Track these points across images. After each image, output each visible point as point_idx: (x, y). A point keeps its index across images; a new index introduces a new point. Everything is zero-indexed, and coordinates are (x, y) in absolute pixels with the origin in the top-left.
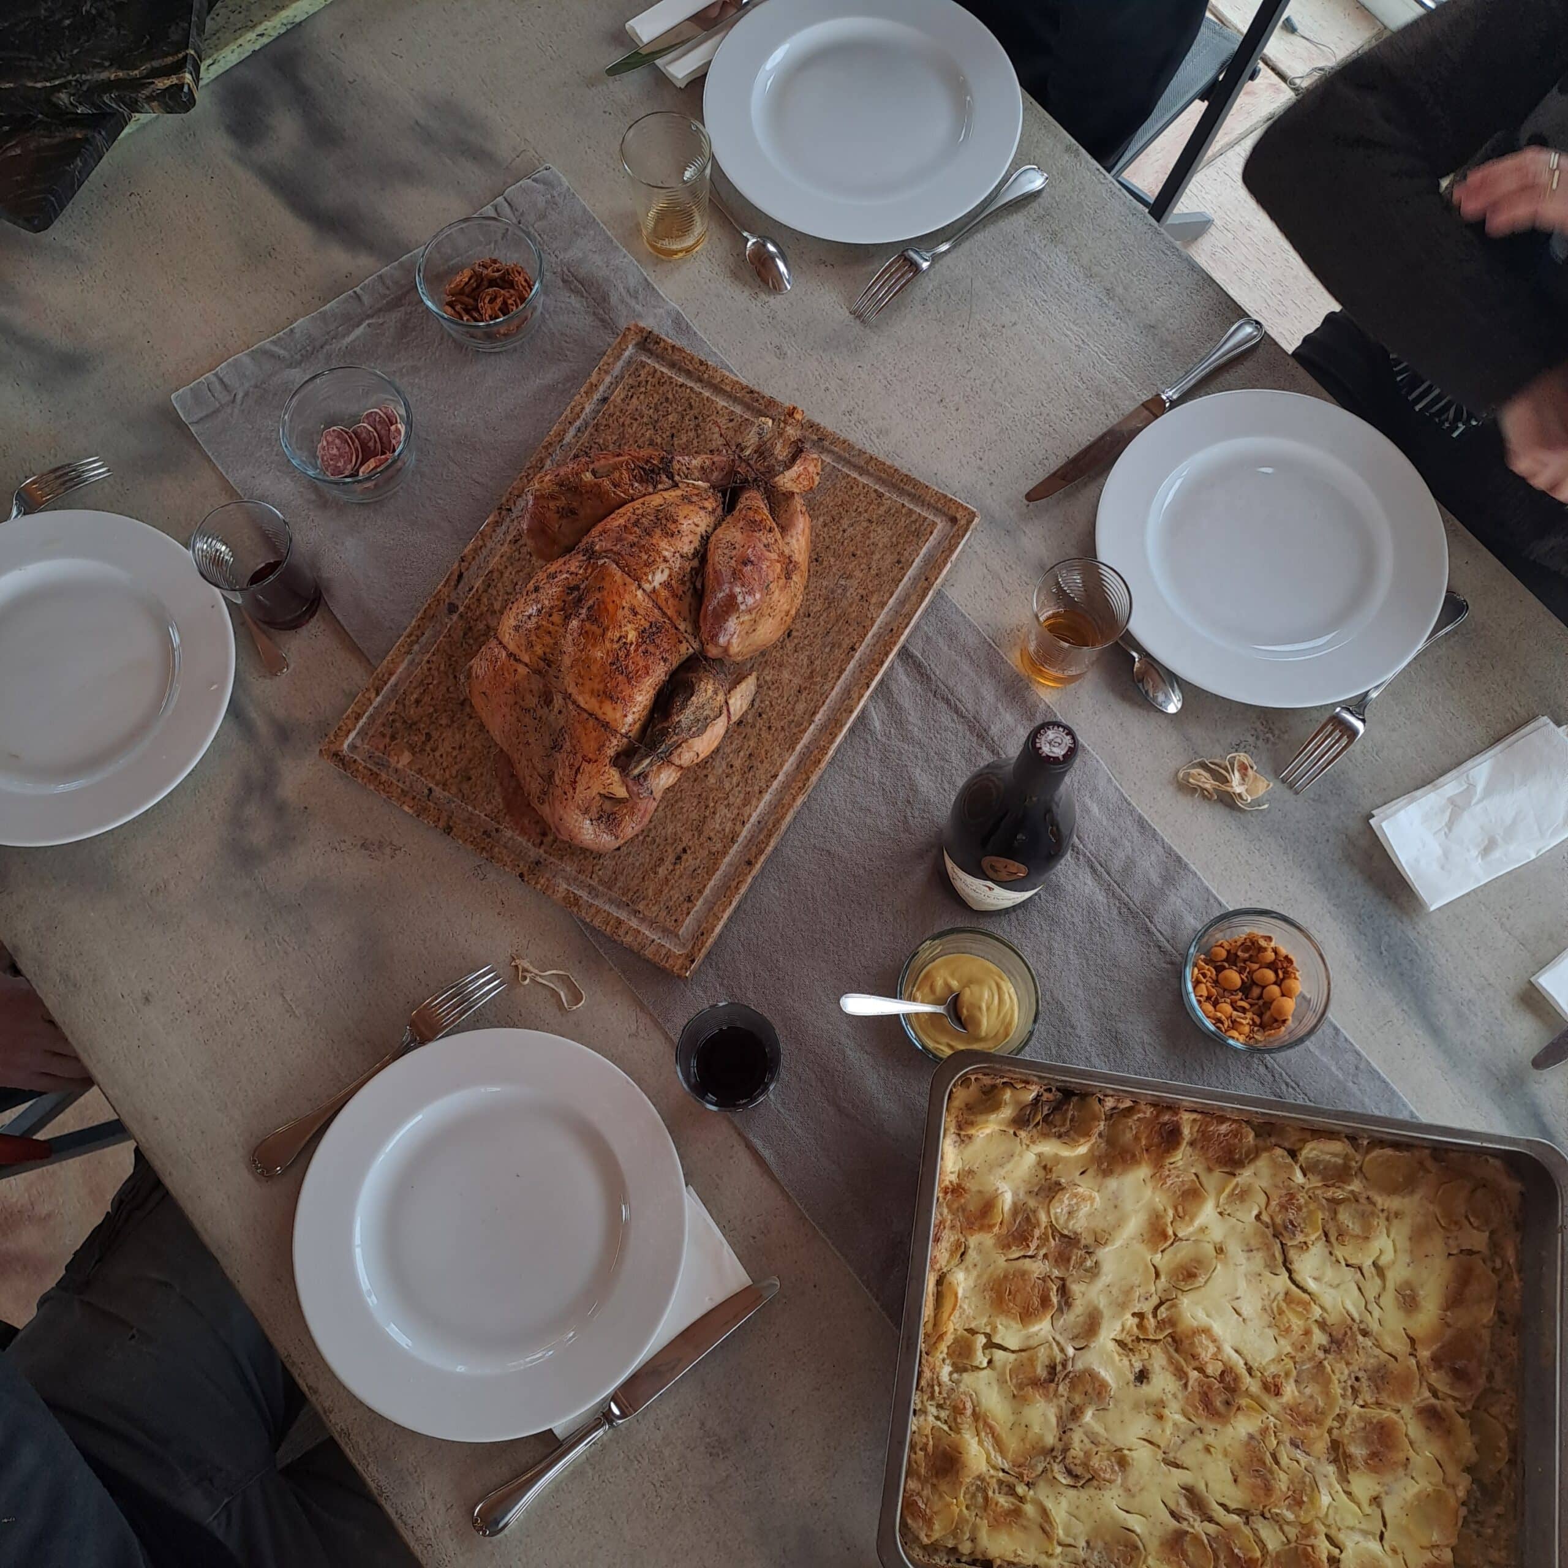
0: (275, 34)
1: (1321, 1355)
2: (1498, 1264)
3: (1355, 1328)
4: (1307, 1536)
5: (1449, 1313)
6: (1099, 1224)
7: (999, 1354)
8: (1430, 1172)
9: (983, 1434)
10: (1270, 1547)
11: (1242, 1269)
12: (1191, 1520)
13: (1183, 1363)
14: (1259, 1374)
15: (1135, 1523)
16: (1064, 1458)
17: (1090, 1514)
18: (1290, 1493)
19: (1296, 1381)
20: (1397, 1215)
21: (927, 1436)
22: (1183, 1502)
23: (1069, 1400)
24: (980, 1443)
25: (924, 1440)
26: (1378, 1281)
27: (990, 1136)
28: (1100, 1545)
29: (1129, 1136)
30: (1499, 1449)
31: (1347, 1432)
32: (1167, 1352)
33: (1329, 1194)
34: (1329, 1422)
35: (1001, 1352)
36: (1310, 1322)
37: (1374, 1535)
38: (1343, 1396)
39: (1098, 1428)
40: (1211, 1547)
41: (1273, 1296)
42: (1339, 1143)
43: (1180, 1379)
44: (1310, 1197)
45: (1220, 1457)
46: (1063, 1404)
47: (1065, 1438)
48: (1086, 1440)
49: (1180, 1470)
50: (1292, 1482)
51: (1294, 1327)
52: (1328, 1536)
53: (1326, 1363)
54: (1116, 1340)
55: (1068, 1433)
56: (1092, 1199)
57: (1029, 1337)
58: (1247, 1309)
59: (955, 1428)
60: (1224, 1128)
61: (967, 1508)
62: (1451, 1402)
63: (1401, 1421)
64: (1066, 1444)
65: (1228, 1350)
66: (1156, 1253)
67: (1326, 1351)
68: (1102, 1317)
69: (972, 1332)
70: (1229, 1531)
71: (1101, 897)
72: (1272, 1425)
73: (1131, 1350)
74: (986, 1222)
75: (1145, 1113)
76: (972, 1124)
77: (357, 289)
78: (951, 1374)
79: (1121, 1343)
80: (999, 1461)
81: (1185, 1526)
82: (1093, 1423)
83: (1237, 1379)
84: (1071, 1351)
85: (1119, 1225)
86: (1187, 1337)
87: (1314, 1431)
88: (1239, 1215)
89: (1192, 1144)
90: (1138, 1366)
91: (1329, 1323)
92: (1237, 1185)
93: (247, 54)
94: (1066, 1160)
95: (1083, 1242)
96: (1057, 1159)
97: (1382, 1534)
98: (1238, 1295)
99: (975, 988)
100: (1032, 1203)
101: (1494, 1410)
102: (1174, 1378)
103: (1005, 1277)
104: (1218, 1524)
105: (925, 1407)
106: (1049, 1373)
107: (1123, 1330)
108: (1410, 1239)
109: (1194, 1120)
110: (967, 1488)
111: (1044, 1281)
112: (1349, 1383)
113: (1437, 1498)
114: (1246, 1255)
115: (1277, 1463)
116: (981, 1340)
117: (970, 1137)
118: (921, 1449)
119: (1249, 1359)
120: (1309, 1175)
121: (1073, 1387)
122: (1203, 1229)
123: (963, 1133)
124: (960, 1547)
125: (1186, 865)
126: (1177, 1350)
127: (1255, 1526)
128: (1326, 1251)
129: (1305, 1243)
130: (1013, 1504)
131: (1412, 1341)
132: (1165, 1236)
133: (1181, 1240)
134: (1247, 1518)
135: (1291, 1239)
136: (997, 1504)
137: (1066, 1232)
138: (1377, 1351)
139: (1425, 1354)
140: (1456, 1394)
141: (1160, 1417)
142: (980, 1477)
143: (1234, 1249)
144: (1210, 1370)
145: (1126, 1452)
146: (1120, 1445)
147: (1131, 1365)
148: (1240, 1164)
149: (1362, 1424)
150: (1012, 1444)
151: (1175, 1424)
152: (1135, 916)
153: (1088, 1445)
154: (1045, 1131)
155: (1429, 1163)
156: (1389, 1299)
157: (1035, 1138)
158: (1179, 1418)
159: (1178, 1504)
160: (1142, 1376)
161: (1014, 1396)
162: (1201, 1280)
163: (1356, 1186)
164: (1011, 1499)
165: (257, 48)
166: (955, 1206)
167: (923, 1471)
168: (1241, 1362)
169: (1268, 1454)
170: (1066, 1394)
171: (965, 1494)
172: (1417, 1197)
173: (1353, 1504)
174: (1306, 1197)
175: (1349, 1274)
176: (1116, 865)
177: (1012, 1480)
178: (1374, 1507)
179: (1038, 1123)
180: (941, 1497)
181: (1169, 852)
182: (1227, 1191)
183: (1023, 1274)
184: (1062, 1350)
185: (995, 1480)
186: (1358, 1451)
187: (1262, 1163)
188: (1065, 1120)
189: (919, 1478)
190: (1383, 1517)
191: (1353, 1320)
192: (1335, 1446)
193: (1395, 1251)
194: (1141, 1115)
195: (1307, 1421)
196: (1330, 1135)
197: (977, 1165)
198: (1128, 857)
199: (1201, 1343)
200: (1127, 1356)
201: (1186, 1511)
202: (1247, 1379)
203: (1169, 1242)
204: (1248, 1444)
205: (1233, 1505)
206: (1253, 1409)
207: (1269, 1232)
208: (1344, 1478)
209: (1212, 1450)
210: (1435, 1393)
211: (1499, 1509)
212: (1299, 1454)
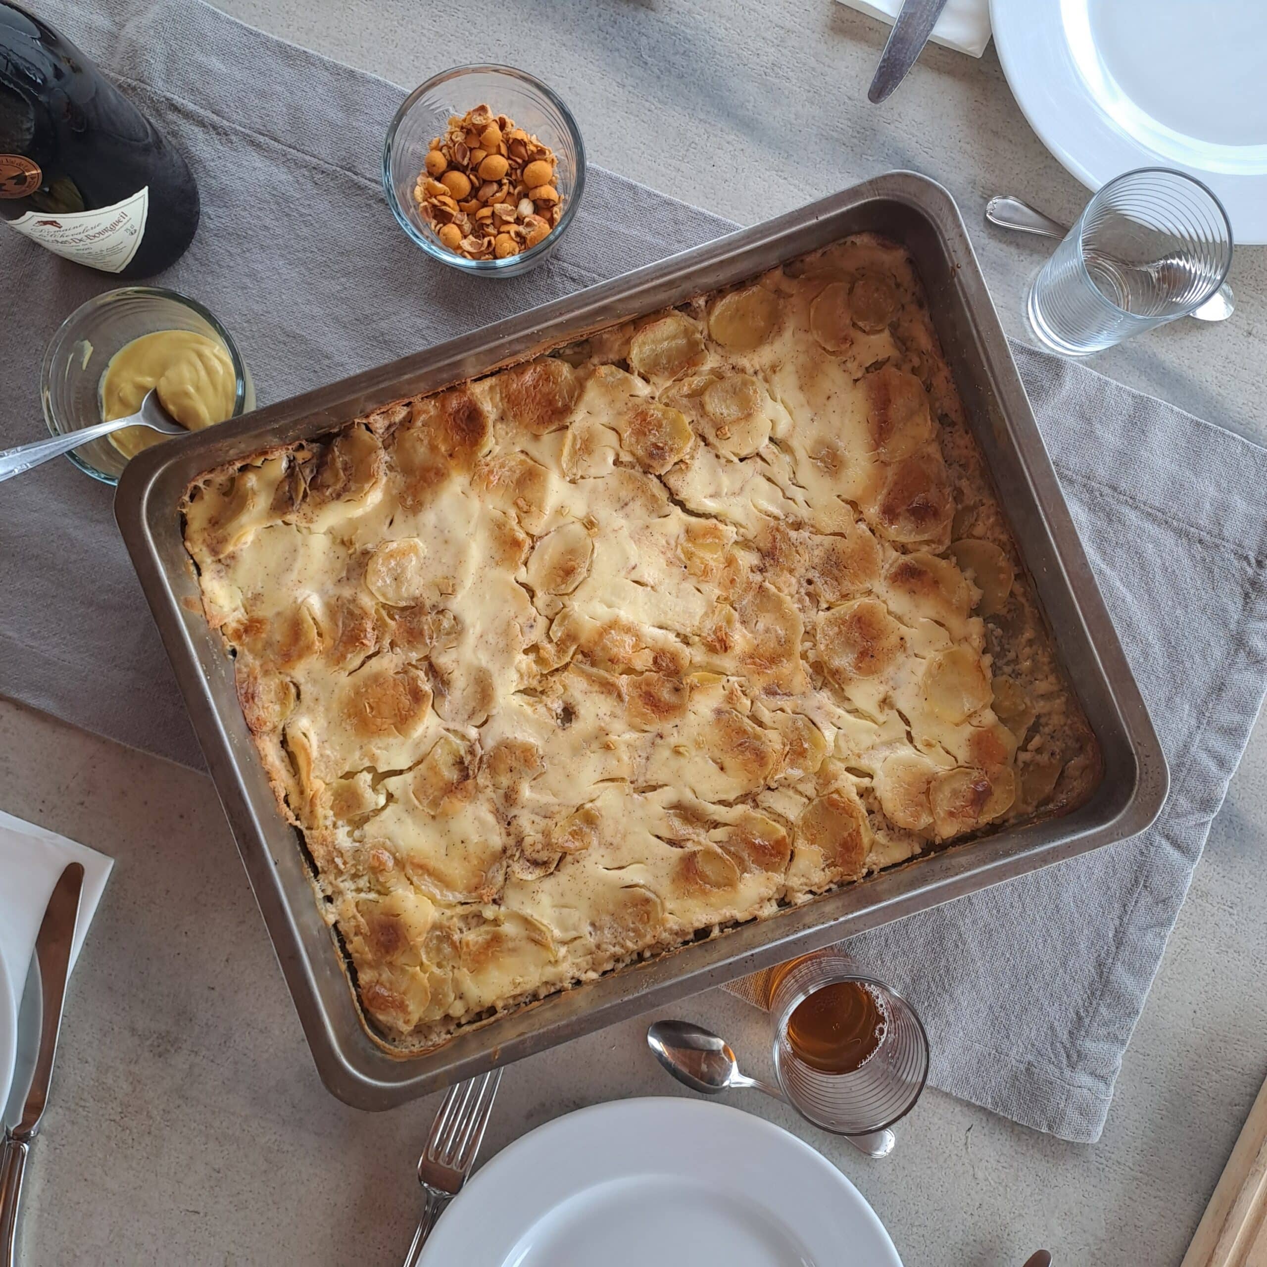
1: (758, 578)
2: (916, 361)
3: (783, 526)
4: (827, 783)
5: (882, 450)
6: (437, 572)
7: (393, 783)
8: (792, 296)
9: (415, 879)
10: (792, 818)
11: (625, 532)
12: (694, 837)
13: (606, 675)
14: (697, 639)
15: (634, 875)
16: (522, 851)
17: (579, 894)
18: (787, 748)
19: (743, 622)
20: (774, 369)
21: (354, 917)
22: (677, 823)
23: (496, 787)
24: (417, 890)
25: (353, 923)
26: (787, 458)
27: (258, 542)
28: (606, 919)
29: (422, 450)
30: (1001, 570)
31: (822, 647)
32: (583, 672)
33: (686, 390)
34: (799, 648)
35: (394, 779)
36: (728, 548)
37: (899, 740)
38: (802, 610)
39: (546, 798)
40: (729, 852)
41: (673, 543)
42: (669, 320)
43: (610, 693)
44: (667, 405)
45: (694, 753)
46: (493, 795)
47: (512, 829)
48: (537, 819)
49: (659, 790)
50: (785, 736)
51: (712, 564)
52: (849, 770)
53: (767, 584)
54: (519, 691)
55: (514, 823)
56: (414, 549)
57: (417, 745)
58: (649, 574)
59: (384, 892)
60: (529, 377)
61: (439, 965)
62: (925, 549)
63: (878, 602)
64: (517, 836)
65: (650, 632)
66: (516, 568)
67: (761, 570)
68: (491, 676)
69: (349, 775)
70: (741, 827)
71: (282, 176)
72: (736, 685)
73: (542, 692)
74: (302, 643)
75: (425, 412)
76: (224, 541)
78: (350, 834)
79: (527, 692)
80: (451, 897)
81: (690, 847)
82: (535, 796)
83: (674, 658)
84: (473, 733)
85: (460, 559)
86: (596, 643)
87: (786, 667)
88: (593, 471)
89: (502, 418)
90: (557, 706)
91: (750, 537)
92: (575, 438)
94: (363, 520)
95: (428, 604)
96: (354, 524)
97: (909, 734)
98: (633, 564)
99: (170, 373)
100: (347, 592)
101: (979, 530)
102: (603, 697)
103: (357, 693)
104: (725, 825)
105: (337, 887)
106: (461, 771)
107: (521, 676)
108: (801, 388)
109: (491, 388)
110: (427, 946)
111: (406, 672)
112: (803, 591)
113: (953, 660)
114: (621, 514)
115: (761, 724)
116: (366, 778)
117: (233, 557)
118: (356, 934)
119: (678, 627)
120: (654, 379)
121: (493, 769)
122: (560, 511)
123: (221, 556)
124: (451, 1012)
125: (363, 76)
126: (593, 664)
127: (766, 805)
128: (711, 456)
129: (681, 461)
130: (487, 933)
131: (853, 504)
132: (516, 544)
133: (541, 537)
134: (754, 801)
135: (663, 465)
136: (467, 945)
137: (403, 604)
138: (818, 539)
139: (872, 511)
140: (926, 537)
141: (607, 747)
142: (436, 927)
143: (605, 513)
144: (639, 665)
145: (588, 806)
146: (578, 802)
147: (549, 709)
148: (567, 410)
149: (836, 629)
150: (457, 870)
151: (629, 746)
152: (334, 176)
153: (542, 823)
154: (318, 500)
155: (787, 286)
156: (807, 473)
157: (309, 514)
158: (630, 736)
159: (671, 828)
160: (568, 714)
161: (433, 817)
162: (582, 572)
163: (711, 361)
164: (485, 928)
166: (259, 646)
167: (370, 956)
168: (672, 637)
169: (746, 720)
170: (488, 783)
171: (428, 953)
172: (788, 335)
173: (864, 721)
174: (661, 406)
175: (747, 468)
176: (280, 125)
177: (474, 908)
178: (887, 710)
179: (305, 495)
180: (403, 971)
181: (335, 70)
182: (566, 451)
183: (376, 679)
184: (463, 737)
185: (455, 919)
186: (843, 661)
187: (593, 395)
188: (337, 475)
189: (371, 966)
190: (900, 714)
191: (776, 518)
192: (818, 668)
193: (791, 413)
194: (423, 417)
195: (773, 660)
196: (655, 314)
197: (260, 585)
198: (289, 106)
199: (613, 641)
200: (541, 702)
201: (683, 830)
202: (687, 651)
203: (526, 548)
204: (718, 720)
205: (731, 797)
206: (709, 680)
207: (637, 472)
208: (842, 697)
209: (681, 749)
210: (904, 549)
211: (1028, 634)
212: (780, 702)
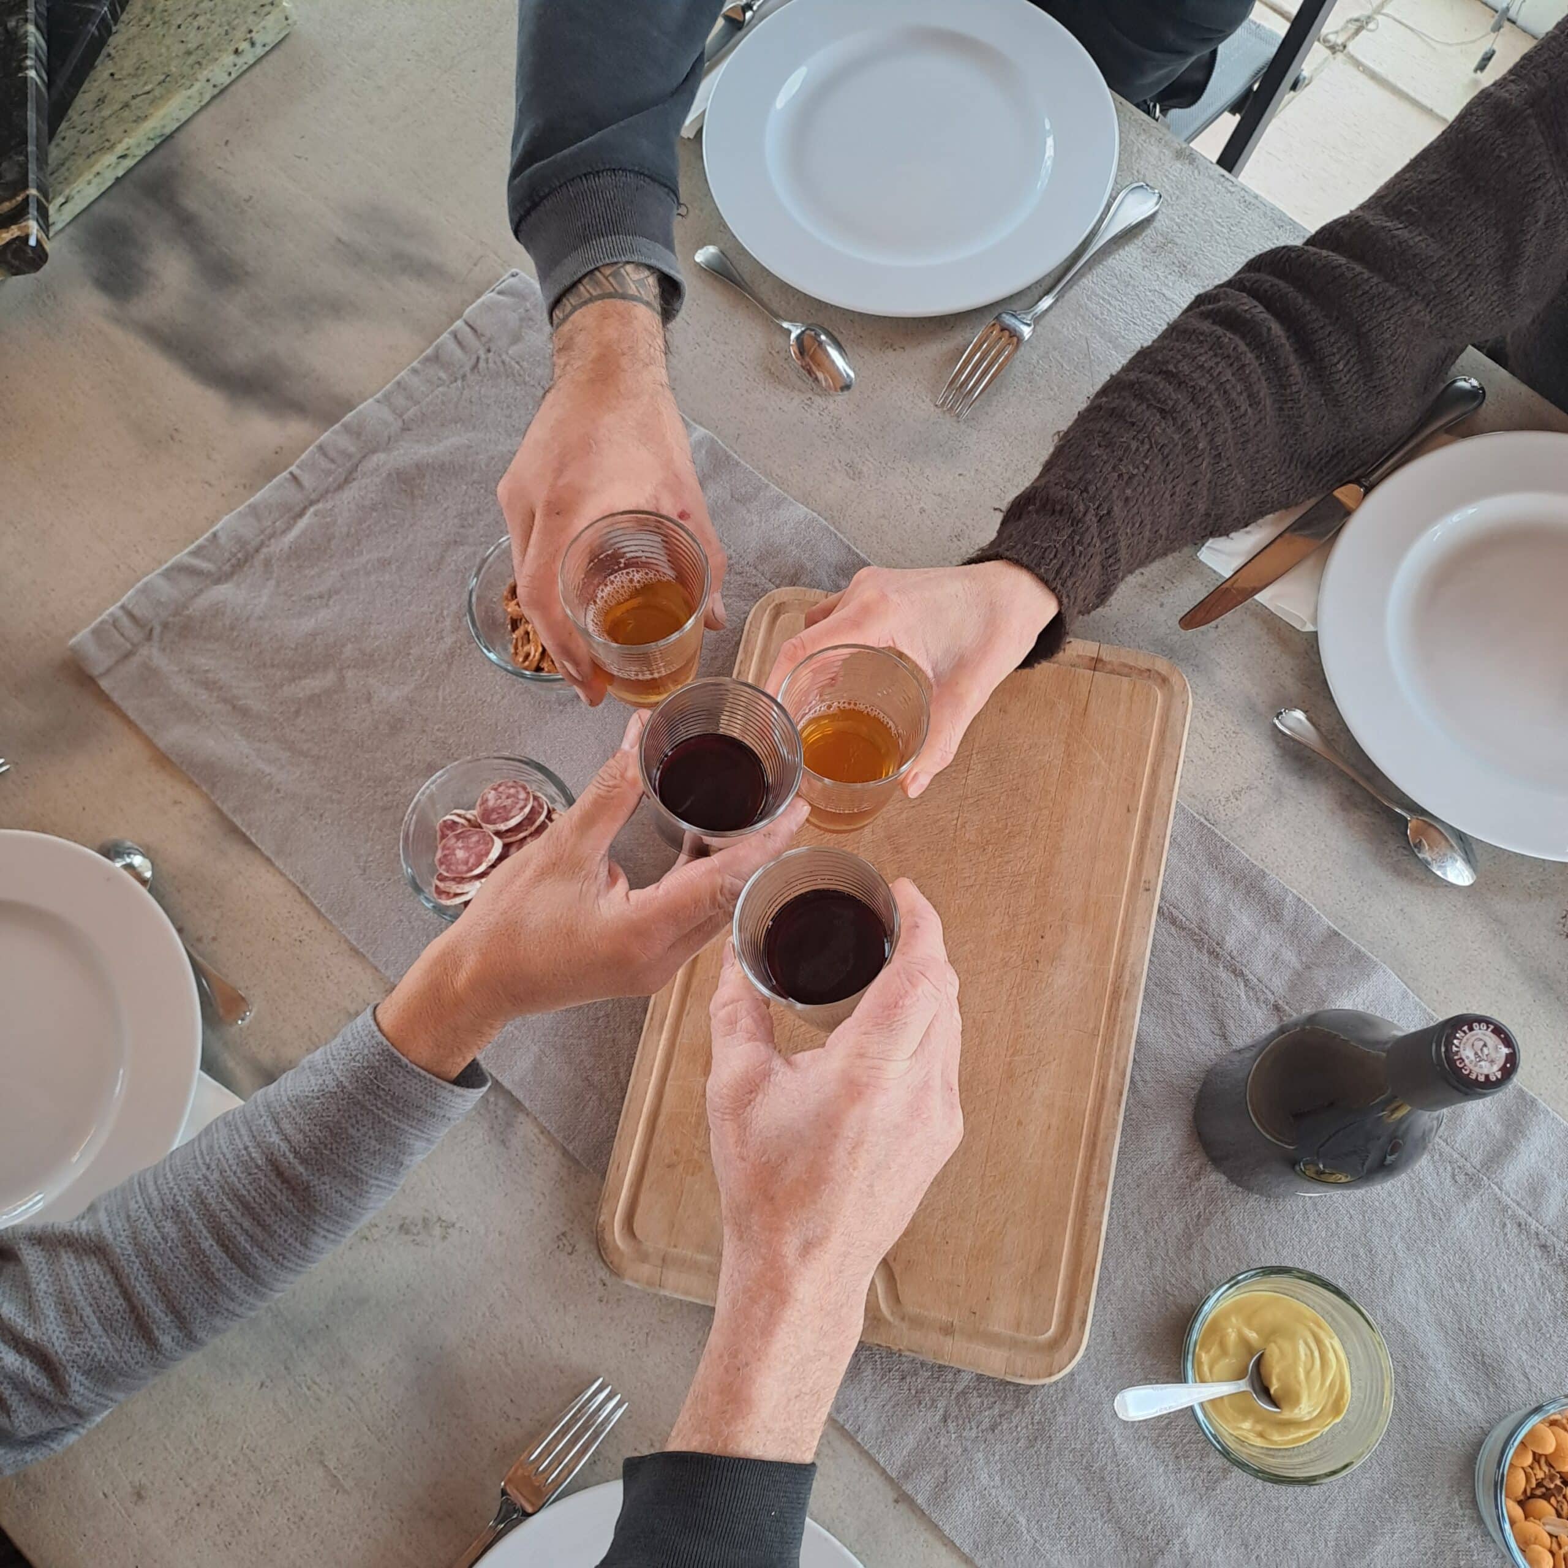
0: (142, 153)
77: (293, 468)
93: (109, 183)
165: (120, 174)
